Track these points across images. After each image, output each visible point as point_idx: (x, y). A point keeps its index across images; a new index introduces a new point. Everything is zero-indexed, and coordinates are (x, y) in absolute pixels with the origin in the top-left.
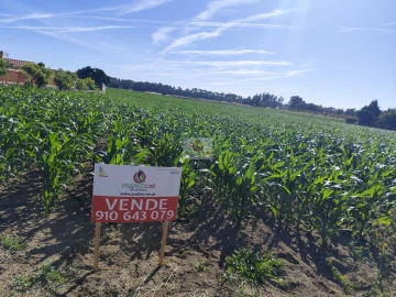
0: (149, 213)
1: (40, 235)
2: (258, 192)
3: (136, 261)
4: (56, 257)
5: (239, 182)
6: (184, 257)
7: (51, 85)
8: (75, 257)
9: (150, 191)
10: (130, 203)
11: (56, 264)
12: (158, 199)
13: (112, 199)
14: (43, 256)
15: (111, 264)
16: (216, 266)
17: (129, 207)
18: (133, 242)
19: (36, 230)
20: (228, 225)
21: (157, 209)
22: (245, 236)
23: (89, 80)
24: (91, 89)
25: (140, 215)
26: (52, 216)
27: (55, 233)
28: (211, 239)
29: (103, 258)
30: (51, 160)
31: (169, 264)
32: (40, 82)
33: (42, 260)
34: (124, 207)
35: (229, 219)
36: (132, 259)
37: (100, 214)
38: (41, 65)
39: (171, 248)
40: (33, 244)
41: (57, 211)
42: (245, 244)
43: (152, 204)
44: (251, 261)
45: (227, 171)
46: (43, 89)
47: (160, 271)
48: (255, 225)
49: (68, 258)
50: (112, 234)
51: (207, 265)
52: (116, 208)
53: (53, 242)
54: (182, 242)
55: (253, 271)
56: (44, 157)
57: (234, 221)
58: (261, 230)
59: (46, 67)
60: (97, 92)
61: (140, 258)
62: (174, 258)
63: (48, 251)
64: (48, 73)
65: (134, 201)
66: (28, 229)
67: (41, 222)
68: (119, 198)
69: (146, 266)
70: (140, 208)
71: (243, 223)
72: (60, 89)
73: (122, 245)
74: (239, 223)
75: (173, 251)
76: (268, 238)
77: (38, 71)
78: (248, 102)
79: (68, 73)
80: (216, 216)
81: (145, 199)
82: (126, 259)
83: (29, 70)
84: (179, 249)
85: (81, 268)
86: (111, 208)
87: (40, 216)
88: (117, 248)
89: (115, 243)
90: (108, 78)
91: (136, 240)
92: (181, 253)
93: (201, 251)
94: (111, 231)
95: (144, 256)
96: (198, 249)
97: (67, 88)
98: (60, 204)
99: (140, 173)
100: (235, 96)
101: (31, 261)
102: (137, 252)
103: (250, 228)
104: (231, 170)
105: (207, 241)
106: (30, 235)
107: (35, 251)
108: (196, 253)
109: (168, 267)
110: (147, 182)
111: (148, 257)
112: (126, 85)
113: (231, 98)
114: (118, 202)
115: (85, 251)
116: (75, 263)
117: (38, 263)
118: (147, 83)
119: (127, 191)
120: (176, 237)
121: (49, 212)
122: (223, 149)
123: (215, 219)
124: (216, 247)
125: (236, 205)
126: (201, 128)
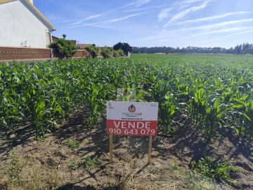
0: (139, 130)
1: (86, 140)
2: (223, 118)
3: (135, 159)
4: (93, 153)
5: (208, 111)
6: (165, 160)
7: (99, 56)
8: (102, 153)
9: (139, 117)
10: (127, 124)
11: (92, 157)
12: (144, 122)
13: (117, 121)
14: (86, 152)
15: (120, 159)
16: (187, 167)
17: (127, 126)
18: (135, 148)
19: (85, 138)
20: (201, 141)
21: (144, 128)
22: (212, 148)
23: (120, 50)
24: (122, 56)
25: (134, 131)
26: (94, 131)
27: (94, 140)
28: (186, 149)
29: (117, 156)
30: (93, 99)
31: (155, 163)
32: (94, 55)
33: (86, 154)
34: (124, 126)
35: (202, 136)
36: (133, 158)
37: (111, 130)
38: (94, 45)
39: (158, 153)
40: (82, 145)
41: (97, 128)
42: (211, 155)
43: (140, 125)
44: (213, 166)
45: (201, 104)
46: (95, 59)
47: (149, 166)
48: (221, 142)
49: (98, 154)
50: (124, 142)
51: (180, 165)
52: (120, 127)
53: (93, 145)
54: (165, 150)
55: (213, 173)
56: (89, 98)
57: (206, 138)
58: (225, 146)
59: (97, 46)
60: (125, 57)
61: (138, 157)
62: (158, 159)
63: (89, 150)
64: (97, 49)
65: (129, 123)
66: (81, 137)
67: (88, 133)
68: (121, 121)
69: (141, 162)
70: (134, 127)
71: (212, 140)
72: (105, 58)
73: (128, 149)
74: (209, 140)
75: (159, 155)
76: (230, 151)
77: (93, 49)
78: (230, 52)
79: (108, 48)
80: (193, 134)
81: (136, 122)
82: (129, 157)
83: (87, 49)
84: (163, 153)
85: (104, 160)
86: (117, 127)
87: (88, 131)
88: (125, 150)
89: (124, 147)
90: (131, 48)
91: (137, 146)
92: (164, 156)
93: (177, 157)
94: (123, 140)
95: (140, 156)
96: (175, 155)
97: (108, 57)
98: (98, 124)
99: (132, 106)
100: (219, 49)
101: (80, 154)
102: (137, 154)
103: (217, 143)
104: (203, 103)
105: (183, 151)
106: (81, 140)
107: (82, 149)
108: (174, 157)
109: (154, 165)
110: (137, 111)
111: (142, 157)
112: (143, 50)
113: (217, 51)
114: (121, 123)
115: (107, 151)
116: (101, 157)
117: (83, 155)
118: (156, 48)
119: (125, 117)
120: (162, 146)
121: (93, 128)
122: (199, 88)
123: (192, 136)
124: (189, 155)
125: (207, 127)
126: (188, 74)
